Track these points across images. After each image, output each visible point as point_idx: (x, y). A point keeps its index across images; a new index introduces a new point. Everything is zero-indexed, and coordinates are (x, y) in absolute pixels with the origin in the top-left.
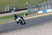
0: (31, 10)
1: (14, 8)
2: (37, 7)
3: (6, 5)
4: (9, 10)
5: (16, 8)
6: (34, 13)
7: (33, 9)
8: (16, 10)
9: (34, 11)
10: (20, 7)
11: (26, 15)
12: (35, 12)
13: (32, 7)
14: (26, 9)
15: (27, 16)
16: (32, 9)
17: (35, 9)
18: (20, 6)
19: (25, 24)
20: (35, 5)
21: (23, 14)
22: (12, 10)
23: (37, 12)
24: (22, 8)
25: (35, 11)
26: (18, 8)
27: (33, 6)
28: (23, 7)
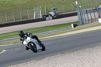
0: (85, 17)
1: (51, 13)
2: (96, 10)
3: (36, 6)
4: (41, 17)
5: (55, 12)
6: (90, 22)
7: (89, 15)
8: (55, 15)
9: (90, 18)
10: (62, 10)
11: (75, 26)
12: (92, 20)
13: (86, 11)
14: (75, 14)
15: (77, 27)
16: (86, 15)
17: (93, 14)
18: (64, 8)
19: (43, 49)
20: (92, 7)
21: (70, 24)
22: (47, 16)
23: (96, 20)
24: (67, 12)
25: (93, 17)
26: (59, 12)
27: (88, 9)
28: (69, 11)
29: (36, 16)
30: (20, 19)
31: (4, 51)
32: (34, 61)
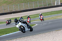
4: (60, 4)
29: (57, 4)
30: (47, 5)
31: (37, 25)
32: (55, 31)
